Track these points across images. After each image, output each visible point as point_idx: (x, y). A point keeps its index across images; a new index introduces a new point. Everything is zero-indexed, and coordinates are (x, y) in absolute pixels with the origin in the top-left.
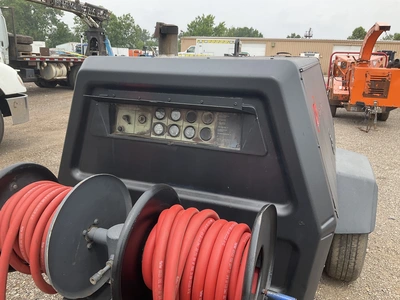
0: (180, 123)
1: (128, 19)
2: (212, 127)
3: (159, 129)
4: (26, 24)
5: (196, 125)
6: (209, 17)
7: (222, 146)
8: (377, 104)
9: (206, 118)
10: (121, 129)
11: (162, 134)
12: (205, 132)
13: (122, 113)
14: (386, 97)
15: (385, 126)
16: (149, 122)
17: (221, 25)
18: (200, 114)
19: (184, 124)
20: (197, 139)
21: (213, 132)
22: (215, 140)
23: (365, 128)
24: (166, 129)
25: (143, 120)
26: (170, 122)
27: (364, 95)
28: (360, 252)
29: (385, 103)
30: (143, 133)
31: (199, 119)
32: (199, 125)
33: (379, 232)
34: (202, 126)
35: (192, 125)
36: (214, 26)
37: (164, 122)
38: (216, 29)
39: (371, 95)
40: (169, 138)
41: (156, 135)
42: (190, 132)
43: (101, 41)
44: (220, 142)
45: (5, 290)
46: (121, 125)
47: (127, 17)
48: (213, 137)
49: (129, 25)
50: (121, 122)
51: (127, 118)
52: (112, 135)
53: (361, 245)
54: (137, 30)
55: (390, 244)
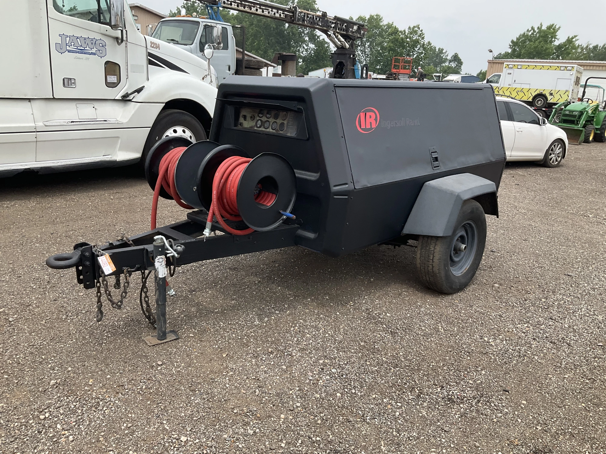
0: (270, 120)
1: (416, 32)
2: (285, 122)
3: (259, 123)
4: (277, 42)
5: (278, 121)
6: (549, 28)
7: (288, 135)
9: (284, 116)
10: (241, 124)
11: (260, 127)
12: (282, 126)
13: (243, 112)
16: (255, 119)
17: (570, 41)
18: (281, 113)
19: (272, 120)
20: (277, 131)
21: (286, 126)
22: (286, 131)
24: (263, 124)
25: (252, 118)
26: (265, 119)
30: (251, 127)
31: (280, 117)
34: (281, 121)
35: (276, 121)
36: (557, 43)
37: (262, 119)
38: (560, 47)
40: (264, 129)
41: (258, 127)
42: (274, 126)
43: (350, 67)
44: (288, 132)
45: (158, 201)
46: (241, 122)
47: (413, 31)
48: (285, 129)
49: (417, 42)
50: (241, 120)
51: (245, 117)
52: (235, 128)
54: (428, 49)
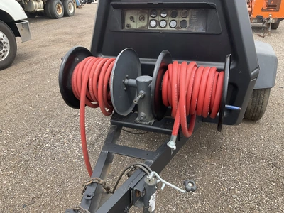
0: (167, 19)
2: (187, 19)
3: (153, 23)
5: (177, 19)
7: (194, 31)
8: (271, 17)
9: (184, 14)
10: (128, 26)
11: (155, 27)
12: (183, 23)
13: (128, 15)
14: (278, 11)
15: (276, 32)
16: (146, 20)
18: (179, 12)
19: (169, 19)
20: (178, 28)
21: (188, 23)
22: (189, 27)
23: (262, 35)
24: (158, 23)
25: (142, 19)
26: (160, 19)
27: (263, 10)
28: (265, 100)
29: (277, 15)
30: (142, 27)
31: (179, 15)
32: (179, 19)
33: (273, 95)
34: (181, 19)
35: (175, 19)
37: (156, 19)
39: (267, 10)
40: (160, 29)
41: (152, 27)
42: (173, 24)
44: (192, 29)
46: (128, 23)
48: (188, 25)
50: (128, 21)
51: (132, 19)
52: (124, 30)
53: (266, 95)
55: (280, 101)
